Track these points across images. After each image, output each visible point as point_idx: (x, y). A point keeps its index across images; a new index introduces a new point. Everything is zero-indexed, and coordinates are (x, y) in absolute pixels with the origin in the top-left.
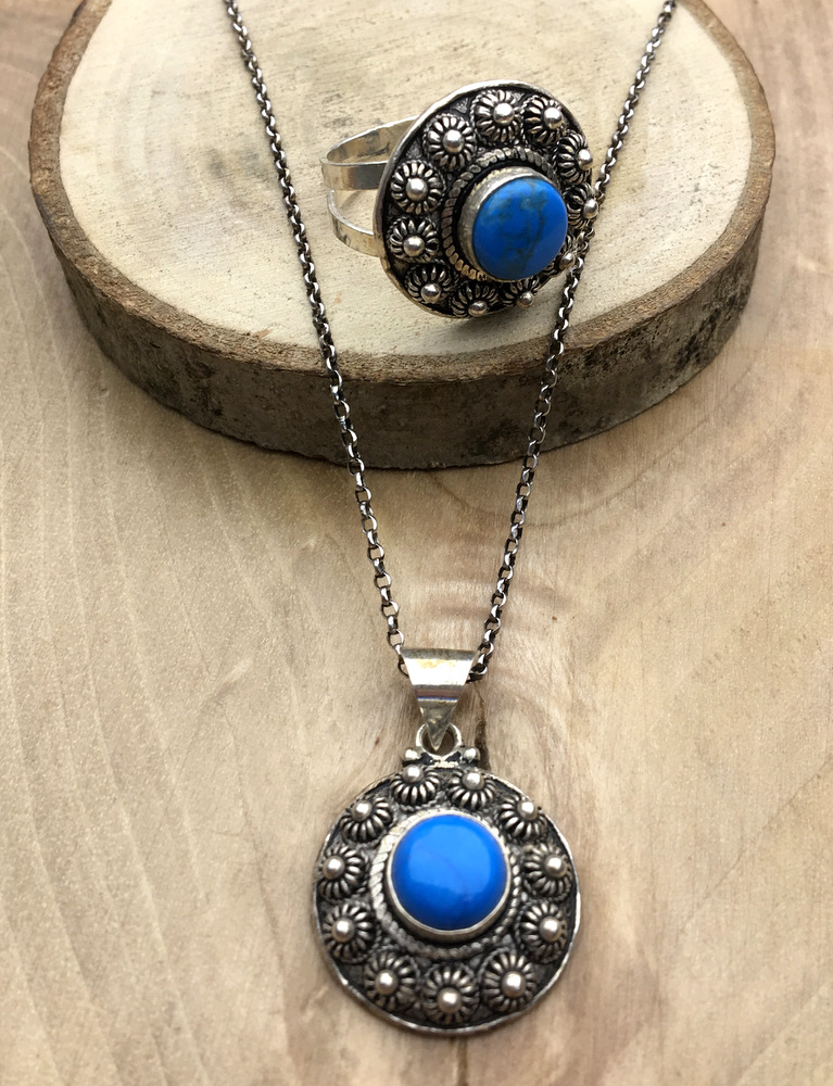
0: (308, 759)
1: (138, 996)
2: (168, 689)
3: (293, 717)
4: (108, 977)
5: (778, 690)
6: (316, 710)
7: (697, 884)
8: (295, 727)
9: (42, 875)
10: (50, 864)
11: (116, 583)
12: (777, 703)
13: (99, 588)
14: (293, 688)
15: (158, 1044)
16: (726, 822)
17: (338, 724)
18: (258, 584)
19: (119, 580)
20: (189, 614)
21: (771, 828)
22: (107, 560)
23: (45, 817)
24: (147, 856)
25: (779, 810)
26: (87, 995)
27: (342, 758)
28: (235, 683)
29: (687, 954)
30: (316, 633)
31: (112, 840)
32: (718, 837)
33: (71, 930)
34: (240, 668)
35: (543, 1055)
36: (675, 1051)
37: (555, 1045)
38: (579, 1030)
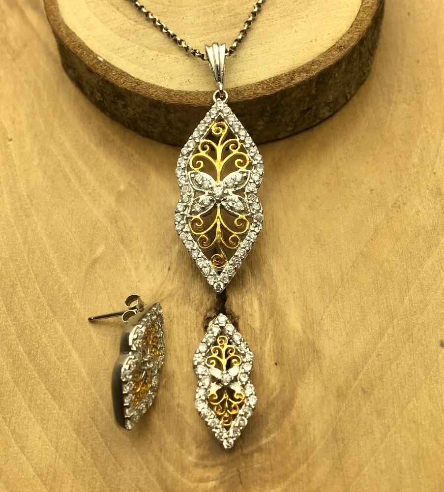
0: (139, 283)
1: (81, 402)
2: (68, 267)
3: (128, 266)
4: (65, 397)
5: (348, 206)
6: (138, 261)
7: (325, 297)
8: (130, 271)
9: (26, 360)
10: (29, 354)
11: (34, 225)
12: (348, 212)
13: (27, 229)
14: (126, 254)
15: (94, 421)
16: (334, 268)
17: (150, 265)
18: (101, 211)
19: (35, 224)
20: (71, 232)
21: (354, 267)
22: (28, 216)
23: (22, 335)
24: (73, 341)
25: (356, 258)
26: (57, 407)
27: (154, 279)
28: (98, 258)
29: (325, 329)
30: (132, 227)
31: (55, 337)
32: (331, 275)
33: (44, 381)
34: (100, 250)
35: (268, 386)
36: (328, 371)
37: (273, 380)
38: (283, 371)
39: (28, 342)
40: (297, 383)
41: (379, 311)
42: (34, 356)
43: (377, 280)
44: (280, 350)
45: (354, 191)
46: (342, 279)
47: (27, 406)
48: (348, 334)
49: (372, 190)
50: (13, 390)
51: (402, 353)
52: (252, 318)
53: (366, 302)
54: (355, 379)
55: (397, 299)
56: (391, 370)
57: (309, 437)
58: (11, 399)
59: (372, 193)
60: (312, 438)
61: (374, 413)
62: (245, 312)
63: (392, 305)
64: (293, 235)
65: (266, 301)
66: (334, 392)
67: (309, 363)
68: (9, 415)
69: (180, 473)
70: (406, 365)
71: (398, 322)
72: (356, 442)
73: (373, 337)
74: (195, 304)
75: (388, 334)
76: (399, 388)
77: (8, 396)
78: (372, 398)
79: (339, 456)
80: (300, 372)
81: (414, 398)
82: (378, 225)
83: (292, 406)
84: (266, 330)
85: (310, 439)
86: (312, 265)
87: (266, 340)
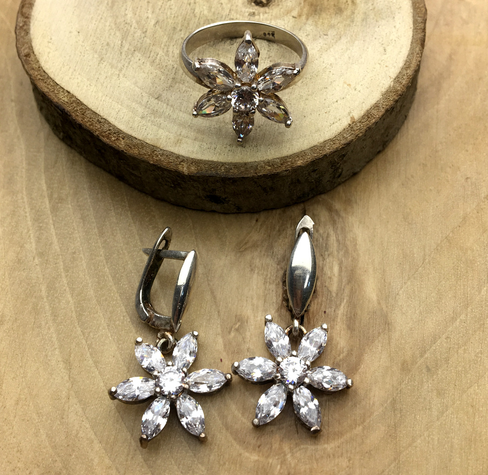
5: (441, 190)
7: (404, 274)
9: (110, 282)
10: (114, 277)
12: (440, 195)
16: (417, 248)
21: (437, 249)
23: (110, 258)
25: (441, 241)
29: (400, 304)
35: (337, 348)
36: (396, 344)
37: (342, 343)
38: (352, 337)
39: (114, 265)
40: (364, 349)
41: (455, 297)
42: (118, 279)
43: (458, 266)
44: (353, 316)
45: (449, 176)
46: (424, 260)
47: (105, 325)
48: (421, 312)
49: (467, 178)
50: (95, 307)
51: (471, 339)
52: (330, 281)
53: (444, 285)
54: (422, 356)
55: (474, 288)
56: (458, 354)
57: (368, 402)
58: (92, 316)
59: (467, 181)
60: (371, 403)
61: (435, 391)
62: (325, 274)
63: (469, 293)
64: (383, 208)
65: (346, 267)
66: (399, 364)
67: (379, 333)
68: (89, 330)
69: (241, 412)
70: (473, 352)
71: (472, 310)
72: (413, 415)
73: (445, 320)
74: (277, 258)
75: (461, 319)
76: (463, 372)
77: (89, 312)
78: (435, 377)
79: (395, 425)
80: (369, 340)
81: (476, 384)
82: (468, 213)
83: (357, 370)
84: (342, 295)
85: (370, 404)
86: (396, 241)
87: (340, 304)
